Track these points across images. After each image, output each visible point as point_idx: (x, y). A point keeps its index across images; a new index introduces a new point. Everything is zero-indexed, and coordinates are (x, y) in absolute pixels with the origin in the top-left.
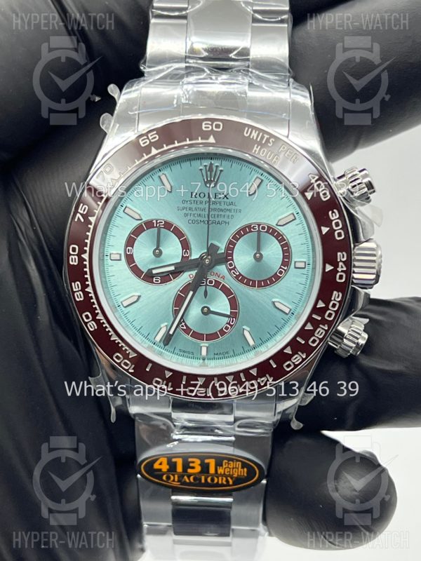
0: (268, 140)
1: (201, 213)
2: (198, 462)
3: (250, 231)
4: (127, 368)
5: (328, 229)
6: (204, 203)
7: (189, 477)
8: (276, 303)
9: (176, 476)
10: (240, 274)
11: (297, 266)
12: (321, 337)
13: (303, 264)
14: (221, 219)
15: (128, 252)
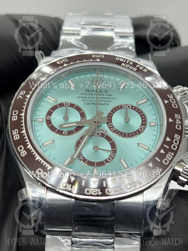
0: (129, 62)
3: (122, 108)
5: (168, 101)
6: (93, 95)
11: (151, 125)
14: (104, 103)
15: (48, 118)
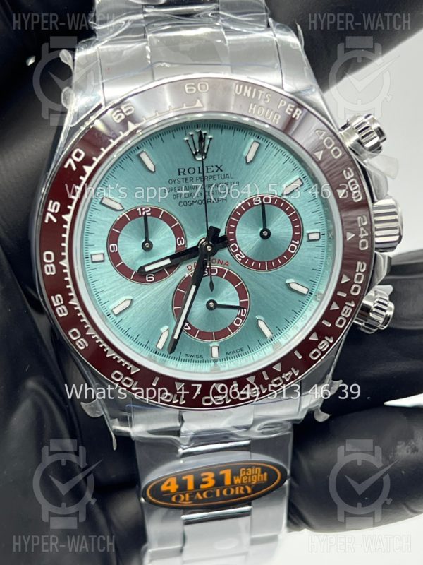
0: (264, 97)
1: (193, 191)
2: (211, 475)
3: (253, 206)
4: (129, 386)
5: (345, 191)
6: (195, 180)
7: (201, 493)
8: (291, 285)
10: (246, 258)
11: (310, 239)
12: (348, 316)
13: (318, 234)
14: (216, 196)
15: (112, 249)
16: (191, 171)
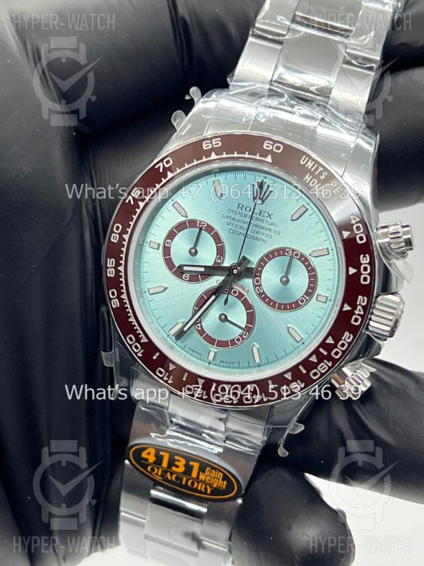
0: (321, 173)
1: (243, 225)
2: (183, 462)
4: (136, 351)
5: (355, 271)
7: (172, 474)
8: (290, 329)
9: (160, 470)
10: (264, 293)
12: (323, 372)
13: (325, 299)
14: (259, 236)
15: (167, 244)
16: (248, 209)
